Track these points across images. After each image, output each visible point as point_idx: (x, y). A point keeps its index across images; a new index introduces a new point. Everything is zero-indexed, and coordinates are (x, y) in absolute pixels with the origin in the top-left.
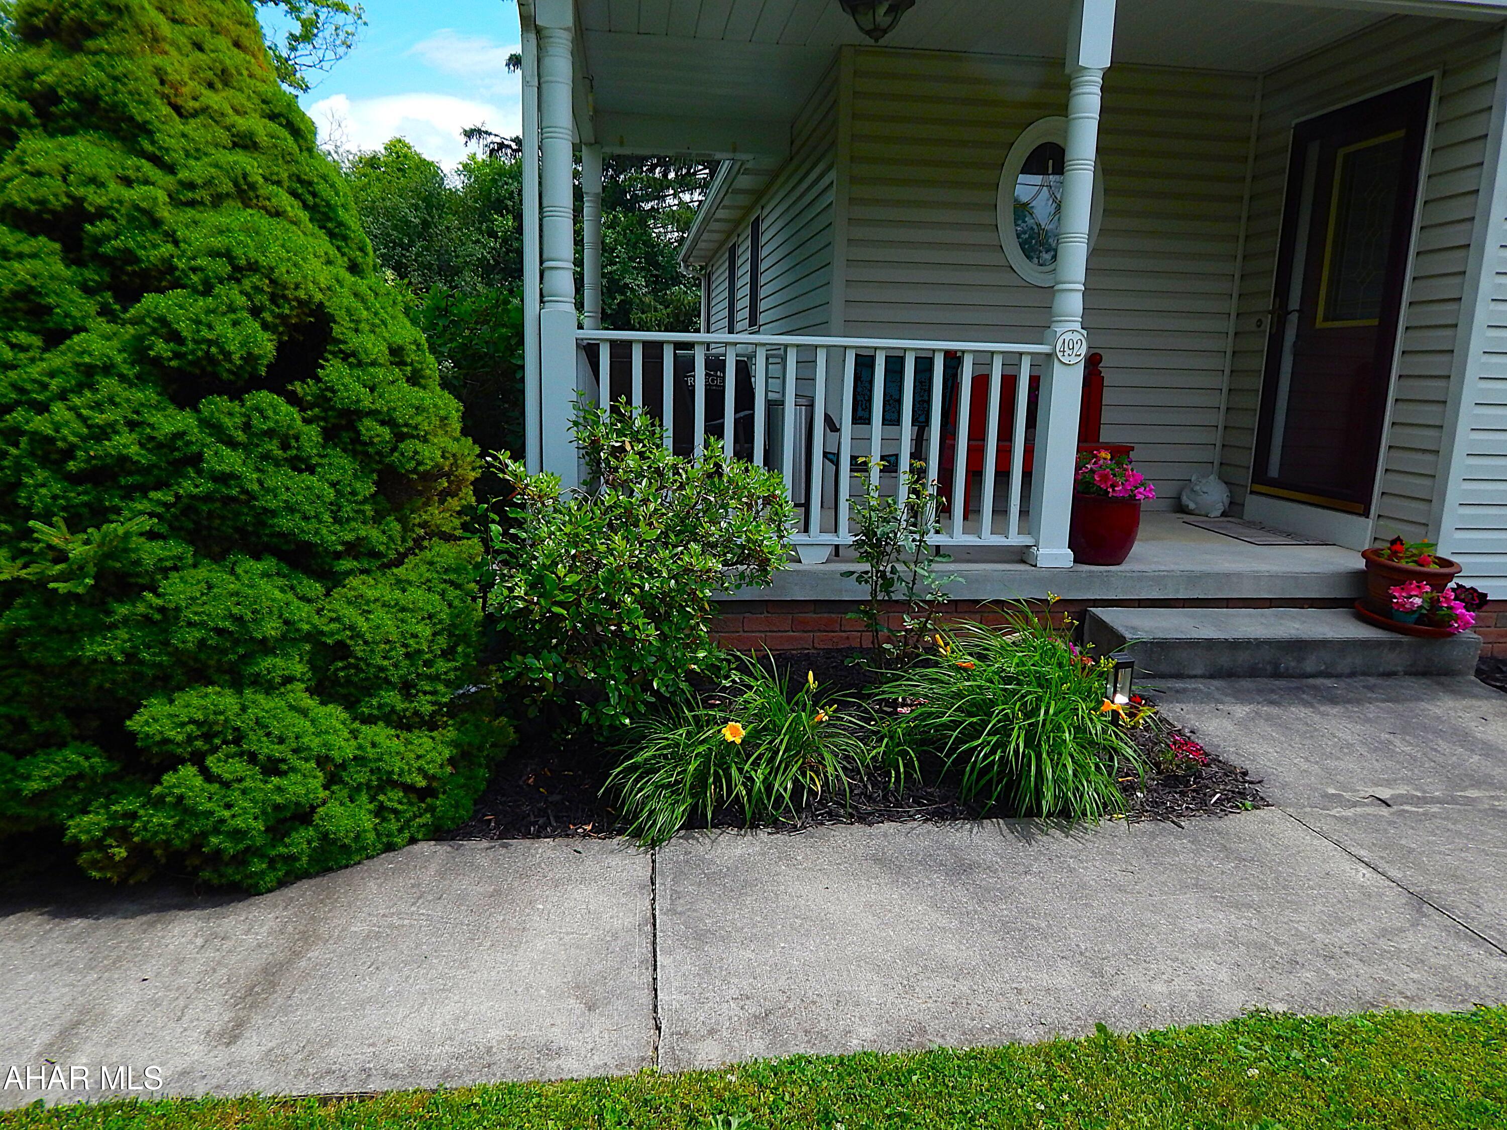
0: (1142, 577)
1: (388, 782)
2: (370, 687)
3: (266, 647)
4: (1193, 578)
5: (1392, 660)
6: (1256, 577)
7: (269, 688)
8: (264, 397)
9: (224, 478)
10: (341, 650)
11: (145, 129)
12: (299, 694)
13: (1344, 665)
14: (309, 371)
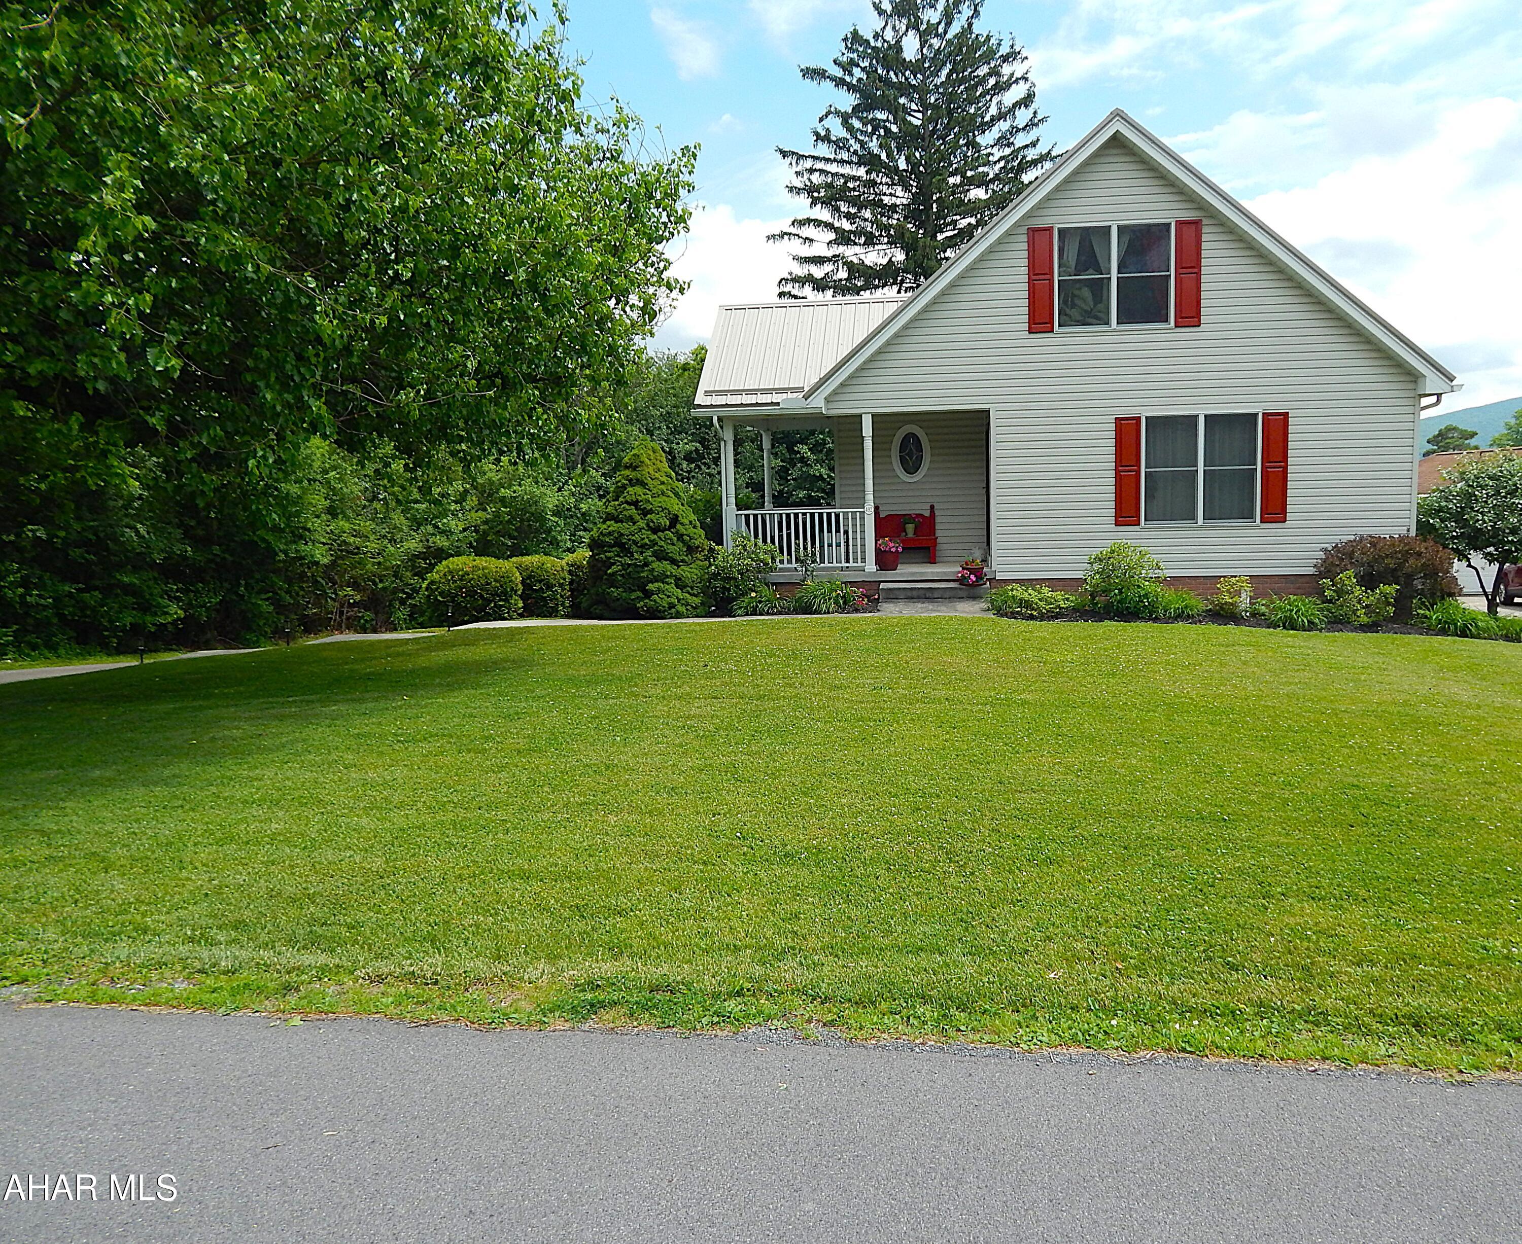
0: (901, 574)
1: (688, 604)
2: (685, 587)
3: (667, 577)
4: (913, 574)
5: (961, 594)
6: (932, 573)
7: (668, 584)
8: (667, 532)
9: (662, 546)
10: (680, 579)
11: (647, 484)
12: (673, 585)
13: (947, 594)
14: (674, 527)
